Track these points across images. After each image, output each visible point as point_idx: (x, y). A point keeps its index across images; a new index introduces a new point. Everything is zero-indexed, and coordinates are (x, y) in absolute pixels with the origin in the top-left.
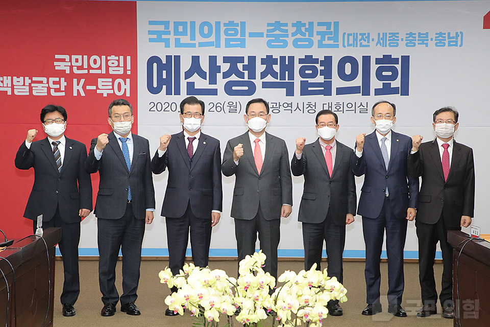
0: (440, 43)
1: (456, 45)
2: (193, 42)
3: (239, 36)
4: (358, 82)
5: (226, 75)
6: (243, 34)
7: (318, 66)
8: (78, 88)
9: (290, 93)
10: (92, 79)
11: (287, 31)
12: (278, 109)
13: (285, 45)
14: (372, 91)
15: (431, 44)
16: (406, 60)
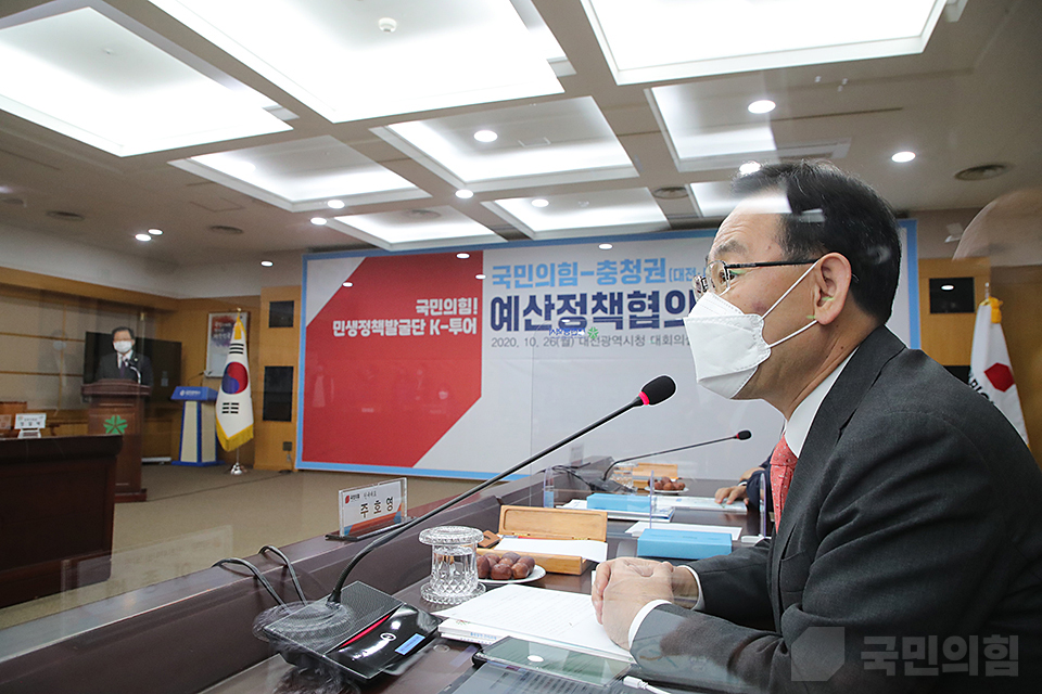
2: (530, 283)
3: (571, 276)
5: (559, 312)
6: (575, 274)
7: (646, 300)
8: (434, 328)
9: (619, 326)
10: (445, 320)
11: (615, 269)
12: (608, 342)
13: (614, 282)
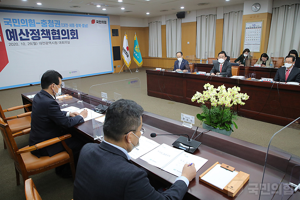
0: (83, 27)
1: (87, 27)
2: (19, 25)
3: (33, 24)
4: (66, 36)
5: (31, 35)
6: (34, 23)
7: (56, 32)
9: (50, 39)
11: (46, 22)
12: (47, 43)
13: (47, 26)
14: (70, 38)
15: (82, 27)
16: (77, 30)
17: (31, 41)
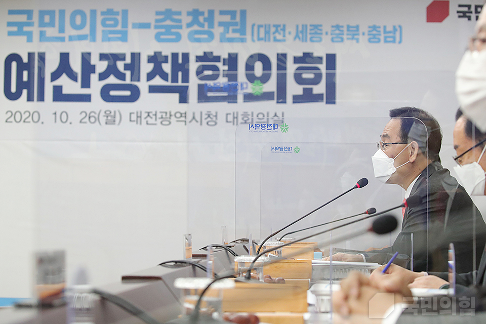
0: (374, 38)
1: (394, 42)
2: (61, 35)
4: (271, 86)
7: (220, 65)
9: (184, 99)
11: (179, 21)
12: (168, 119)
13: (178, 38)
14: (289, 98)
15: (364, 39)
16: (331, 60)
17: (97, 104)
